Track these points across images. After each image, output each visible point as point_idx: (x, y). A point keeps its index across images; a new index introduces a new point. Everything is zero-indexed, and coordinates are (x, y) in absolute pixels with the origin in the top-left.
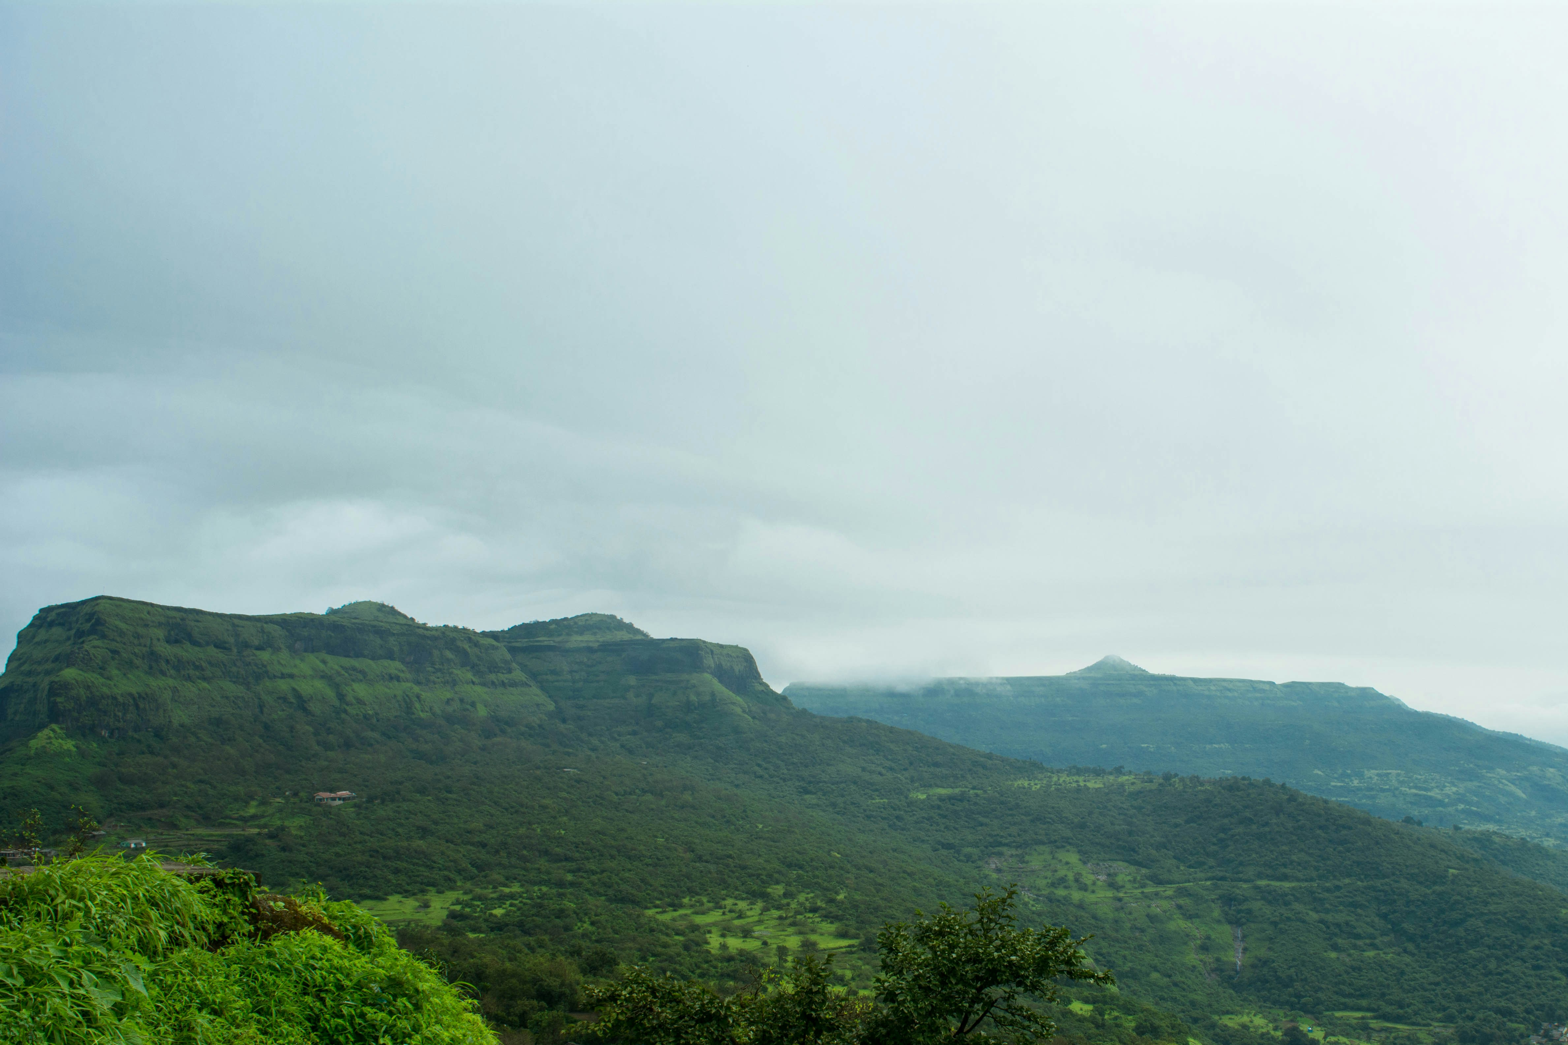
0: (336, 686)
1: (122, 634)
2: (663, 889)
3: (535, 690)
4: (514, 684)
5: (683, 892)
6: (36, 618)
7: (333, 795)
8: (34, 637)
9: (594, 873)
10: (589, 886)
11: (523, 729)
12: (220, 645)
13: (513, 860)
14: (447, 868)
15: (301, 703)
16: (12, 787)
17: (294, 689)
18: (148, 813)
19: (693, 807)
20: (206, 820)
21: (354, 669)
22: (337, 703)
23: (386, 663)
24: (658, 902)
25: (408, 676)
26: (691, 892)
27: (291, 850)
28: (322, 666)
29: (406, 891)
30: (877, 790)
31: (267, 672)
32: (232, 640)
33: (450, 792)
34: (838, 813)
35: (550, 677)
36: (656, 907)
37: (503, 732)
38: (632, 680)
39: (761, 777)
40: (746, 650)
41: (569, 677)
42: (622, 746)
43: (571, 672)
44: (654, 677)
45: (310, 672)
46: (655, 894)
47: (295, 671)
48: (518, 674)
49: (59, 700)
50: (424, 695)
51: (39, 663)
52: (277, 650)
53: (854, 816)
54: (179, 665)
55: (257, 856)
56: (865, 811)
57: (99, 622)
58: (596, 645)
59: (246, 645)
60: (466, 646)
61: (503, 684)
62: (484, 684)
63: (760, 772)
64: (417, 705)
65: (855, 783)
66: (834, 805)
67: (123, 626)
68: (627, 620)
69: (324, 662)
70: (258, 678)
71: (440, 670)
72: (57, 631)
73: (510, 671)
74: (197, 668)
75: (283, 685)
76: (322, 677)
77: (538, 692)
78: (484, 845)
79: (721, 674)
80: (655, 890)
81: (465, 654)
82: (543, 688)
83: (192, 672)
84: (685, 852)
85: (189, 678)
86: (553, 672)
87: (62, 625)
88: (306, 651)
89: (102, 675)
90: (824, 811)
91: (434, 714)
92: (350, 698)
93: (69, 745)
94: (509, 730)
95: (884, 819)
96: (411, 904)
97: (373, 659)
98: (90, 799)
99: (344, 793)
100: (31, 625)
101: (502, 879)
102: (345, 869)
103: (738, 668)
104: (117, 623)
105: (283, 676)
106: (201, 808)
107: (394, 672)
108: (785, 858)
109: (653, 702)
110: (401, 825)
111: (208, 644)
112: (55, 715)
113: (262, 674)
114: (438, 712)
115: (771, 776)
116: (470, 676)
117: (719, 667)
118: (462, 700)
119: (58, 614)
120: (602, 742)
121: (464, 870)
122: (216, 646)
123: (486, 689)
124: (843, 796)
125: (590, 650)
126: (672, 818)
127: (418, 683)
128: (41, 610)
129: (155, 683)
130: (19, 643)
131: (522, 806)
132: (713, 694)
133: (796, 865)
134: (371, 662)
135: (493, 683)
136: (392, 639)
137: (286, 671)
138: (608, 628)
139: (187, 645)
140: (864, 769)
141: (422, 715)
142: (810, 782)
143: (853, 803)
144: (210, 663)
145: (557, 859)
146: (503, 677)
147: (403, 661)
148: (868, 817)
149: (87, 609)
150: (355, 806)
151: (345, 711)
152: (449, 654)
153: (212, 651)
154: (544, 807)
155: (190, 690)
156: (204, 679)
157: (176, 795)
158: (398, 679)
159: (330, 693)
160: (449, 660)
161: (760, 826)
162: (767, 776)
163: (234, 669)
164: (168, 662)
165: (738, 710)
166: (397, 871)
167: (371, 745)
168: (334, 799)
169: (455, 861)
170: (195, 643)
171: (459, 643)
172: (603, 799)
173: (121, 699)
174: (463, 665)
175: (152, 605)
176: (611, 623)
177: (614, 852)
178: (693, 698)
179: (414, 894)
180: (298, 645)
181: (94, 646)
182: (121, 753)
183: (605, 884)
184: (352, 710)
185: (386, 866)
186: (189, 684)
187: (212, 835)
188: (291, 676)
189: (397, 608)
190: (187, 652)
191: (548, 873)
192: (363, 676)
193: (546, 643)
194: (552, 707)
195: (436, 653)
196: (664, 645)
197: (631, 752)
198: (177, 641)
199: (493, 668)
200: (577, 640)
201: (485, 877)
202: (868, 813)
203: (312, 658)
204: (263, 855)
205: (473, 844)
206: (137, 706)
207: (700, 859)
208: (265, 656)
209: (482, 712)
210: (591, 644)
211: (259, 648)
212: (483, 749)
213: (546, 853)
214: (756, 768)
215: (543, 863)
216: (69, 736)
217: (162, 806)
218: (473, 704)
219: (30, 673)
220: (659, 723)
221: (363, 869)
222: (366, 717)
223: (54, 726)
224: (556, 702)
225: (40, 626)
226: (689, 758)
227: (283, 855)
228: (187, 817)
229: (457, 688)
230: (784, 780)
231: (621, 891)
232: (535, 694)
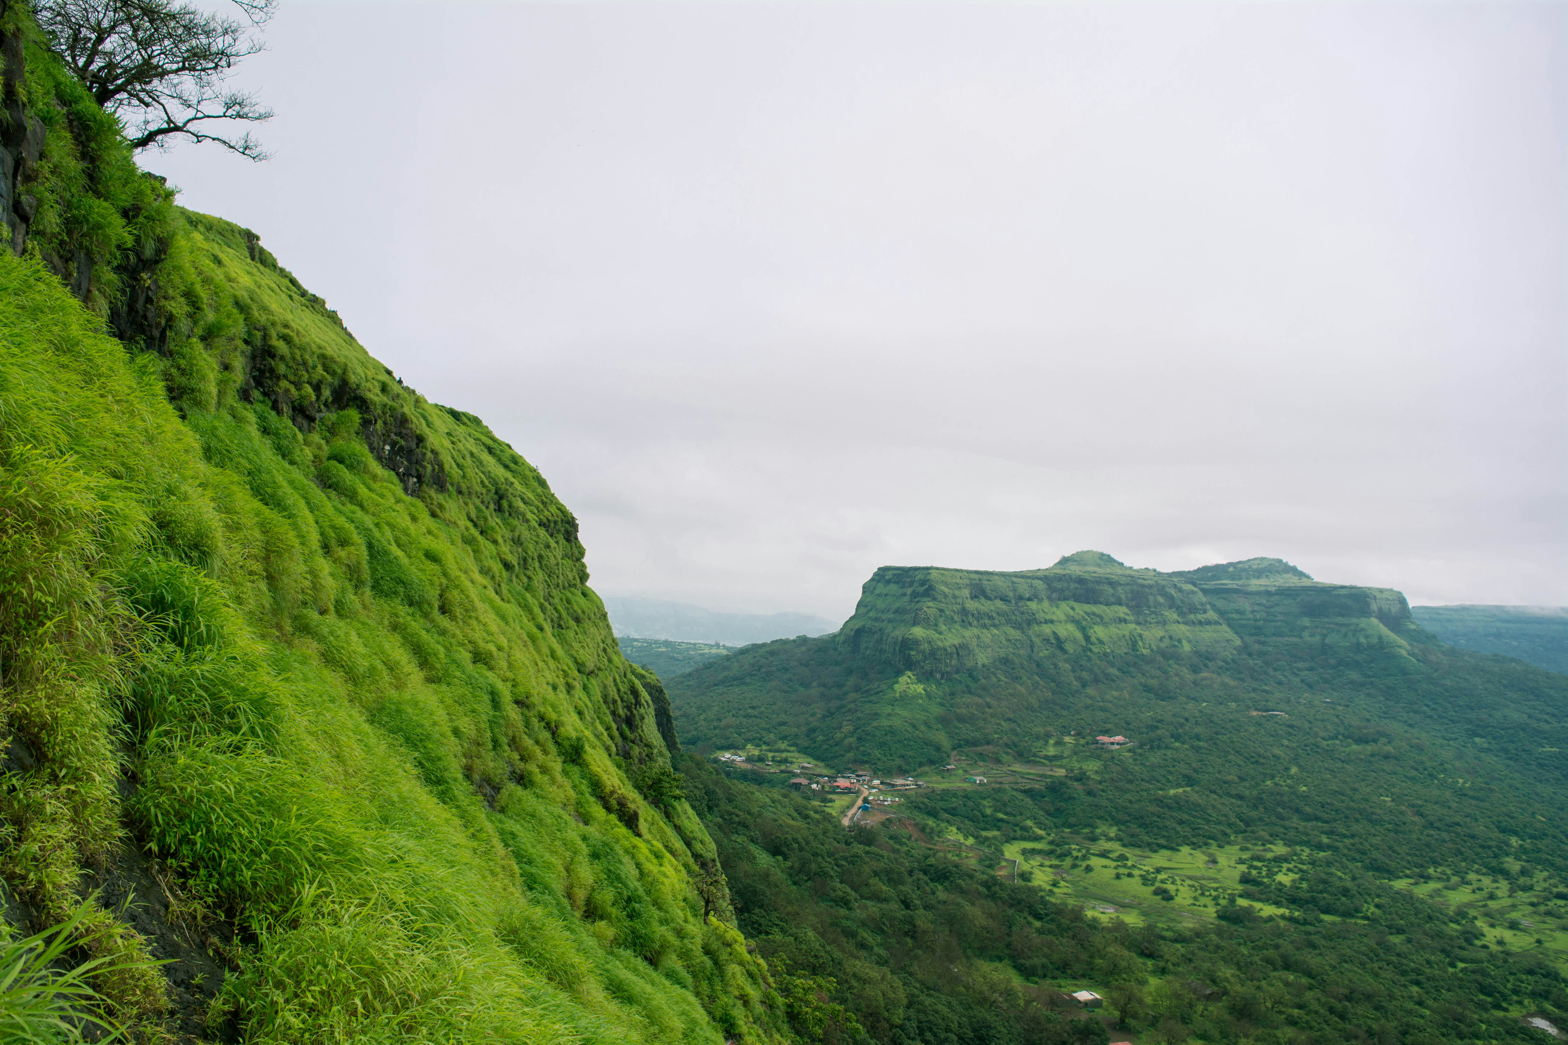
0: (1083, 629)
1: (946, 596)
2: (1409, 858)
3: (1225, 627)
4: (1209, 623)
5: (1427, 862)
6: (875, 574)
7: (1112, 740)
8: (875, 589)
9: (1345, 836)
10: (1346, 851)
11: (1221, 663)
12: (1004, 599)
13: (1273, 818)
14: (1219, 823)
15: (1059, 643)
16: (890, 726)
17: (1054, 633)
18: (979, 749)
19: (1395, 758)
20: (1022, 756)
21: (1094, 614)
22: (1084, 643)
23: (1116, 608)
24: (1408, 872)
25: (1132, 618)
26: (1435, 863)
27: (1095, 796)
28: (1071, 612)
29: (1193, 843)
30: (1545, 738)
31: (1035, 619)
32: (1011, 594)
33: (1199, 740)
34: (1510, 759)
35: (1235, 616)
36: (1407, 876)
37: (1206, 666)
38: (1306, 621)
39: (1431, 717)
40: (1400, 593)
41: (1251, 616)
42: (1302, 681)
43: (1253, 612)
44: (1326, 620)
45: (1063, 618)
46: (1404, 863)
47: (1054, 617)
48: (1212, 615)
49: (912, 653)
50: (1145, 634)
51: (883, 612)
52: (1040, 600)
53: (1527, 764)
54: (979, 616)
55: (1070, 798)
56: (1537, 758)
57: (931, 588)
58: (1273, 589)
59: (1021, 598)
60: (1173, 592)
61: (1201, 623)
62: (1186, 623)
63: (1430, 713)
64: (1140, 643)
65: (1523, 729)
66: (1506, 751)
67: (946, 590)
68: (1291, 564)
69: (1073, 609)
70: (1029, 623)
71: (1154, 613)
72: (893, 588)
73: (1205, 612)
74: (991, 618)
75: (1047, 629)
76: (1072, 621)
77: (1227, 629)
78: (1241, 797)
79: (1383, 616)
80: (1402, 859)
81: (1172, 598)
82: (1229, 625)
83: (986, 621)
84: (1414, 815)
85: (985, 626)
86: (1237, 612)
87: (897, 583)
88: (1059, 600)
89: (935, 630)
90: (1496, 756)
91: (1152, 650)
92: (1093, 639)
93: (920, 688)
94: (1210, 664)
95: (1556, 768)
96: (1200, 858)
97: (1107, 605)
98: (941, 738)
99: (1119, 738)
100: (872, 580)
101: (1268, 837)
102: (1142, 818)
103: (1395, 609)
104: (943, 588)
105: (1046, 622)
106: (1016, 746)
107: (1122, 615)
108: (1499, 822)
109: (1327, 641)
110: (1170, 772)
111: (996, 598)
112: (910, 665)
113: (1032, 620)
114: (1154, 648)
115: (1440, 717)
116: (1175, 616)
117: (1380, 610)
118: (1171, 638)
119: (894, 575)
120: (1285, 676)
121: (1234, 824)
122: (1001, 600)
123: (1188, 628)
124: (1513, 742)
125: (1268, 593)
126: (1383, 770)
127: (1138, 623)
128: (879, 569)
129: (969, 633)
130: (864, 592)
131: (1259, 756)
132: (1380, 637)
133: (1510, 831)
134: (1105, 608)
135: (1193, 622)
136: (1120, 588)
137: (1047, 617)
138: (1278, 572)
139: (983, 600)
140: (1530, 716)
141: (1144, 651)
142: (1478, 726)
143: (1524, 750)
144: (998, 614)
145: (1308, 818)
146: (1200, 617)
147: (1127, 606)
148: (1541, 765)
149: (920, 576)
150: (1129, 751)
151: (1090, 650)
152: (1161, 599)
153: (999, 603)
154: (1276, 757)
155: (987, 636)
156: (994, 626)
157: (996, 733)
158: (1125, 621)
159: (1079, 635)
160: (1160, 604)
161: (1461, 781)
162: (1436, 717)
163: (1013, 618)
164: (973, 615)
165: (1404, 653)
166: (1181, 822)
167: (1113, 681)
168: (1113, 744)
169: (1225, 815)
170: (987, 598)
171: (1168, 590)
172: (1318, 747)
173: (949, 650)
174: (1170, 607)
175: (961, 571)
176: (1278, 567)
177: (1357, 816)
178: (1362, 640)
179: (1200, 847)
180: (1054, 595)
181: (929, 607)
182: (952, 694)
183: (1359, 851)
184: (1095, 649)
185: (1172, 817)
186: (985, 631)
187: (1029, 774)
188: (1052, 622)
189: (1113, 556)
190: (983, 606)
191: (1307, 834)
192: (1101, 620)
193: (1230, 586)
194: (1238, 642)
195: (1151, 598)
196: (1335, 592)
197: (1310, 686)
198: (976, 597)
199: (1193, 609)
200: (1256, 584)
201: (1252, 832)
202: (1540, 761)
203: (1064, 605)
204: (1074, 798)
205: (1232, 796)
206: (958, 653)
207: (1431, 825)
208: (1033, 605)
209: (1187, 647)
210: (1269, 589)
211: (1029, 599)
212: (1195, 683)
213: (1297, 811)
214: (1425, 708)
215: (1295, 821)
216: (919, 681)
217: (988, 743)
218: (1179, 641)
219: (876, 619)
220: (1333, 661)
221: (1155, 819)
222: (1106, 655)
223: (909, 673)
224: (1241, 638)
225: (879, 581)
226: (1362, 697)
227: (1090, 799)
228: (1007, 753)
229: (1167, 627)
230: (1453, 722)
231: (1376, 860)
232: (1225, 632)
